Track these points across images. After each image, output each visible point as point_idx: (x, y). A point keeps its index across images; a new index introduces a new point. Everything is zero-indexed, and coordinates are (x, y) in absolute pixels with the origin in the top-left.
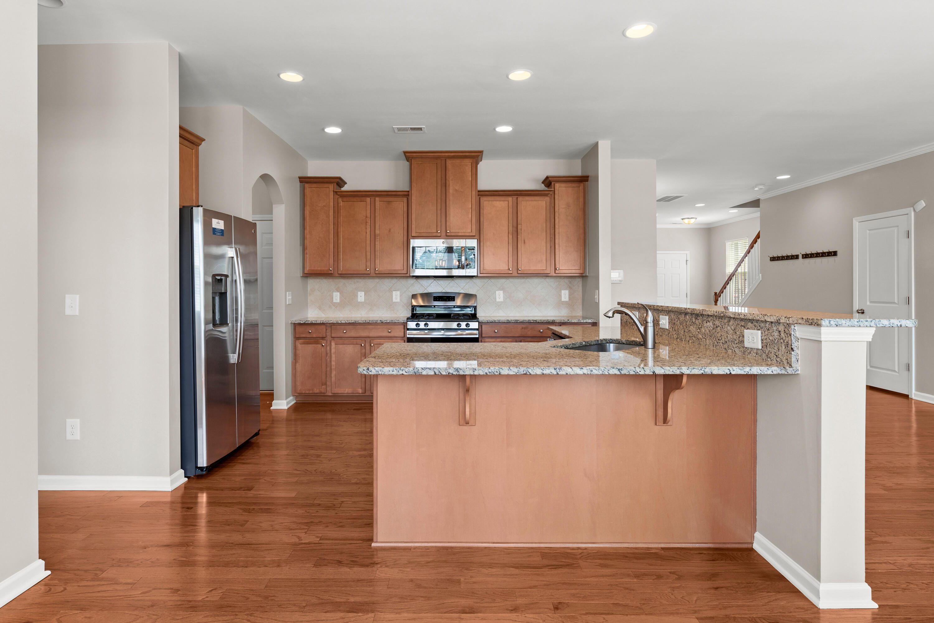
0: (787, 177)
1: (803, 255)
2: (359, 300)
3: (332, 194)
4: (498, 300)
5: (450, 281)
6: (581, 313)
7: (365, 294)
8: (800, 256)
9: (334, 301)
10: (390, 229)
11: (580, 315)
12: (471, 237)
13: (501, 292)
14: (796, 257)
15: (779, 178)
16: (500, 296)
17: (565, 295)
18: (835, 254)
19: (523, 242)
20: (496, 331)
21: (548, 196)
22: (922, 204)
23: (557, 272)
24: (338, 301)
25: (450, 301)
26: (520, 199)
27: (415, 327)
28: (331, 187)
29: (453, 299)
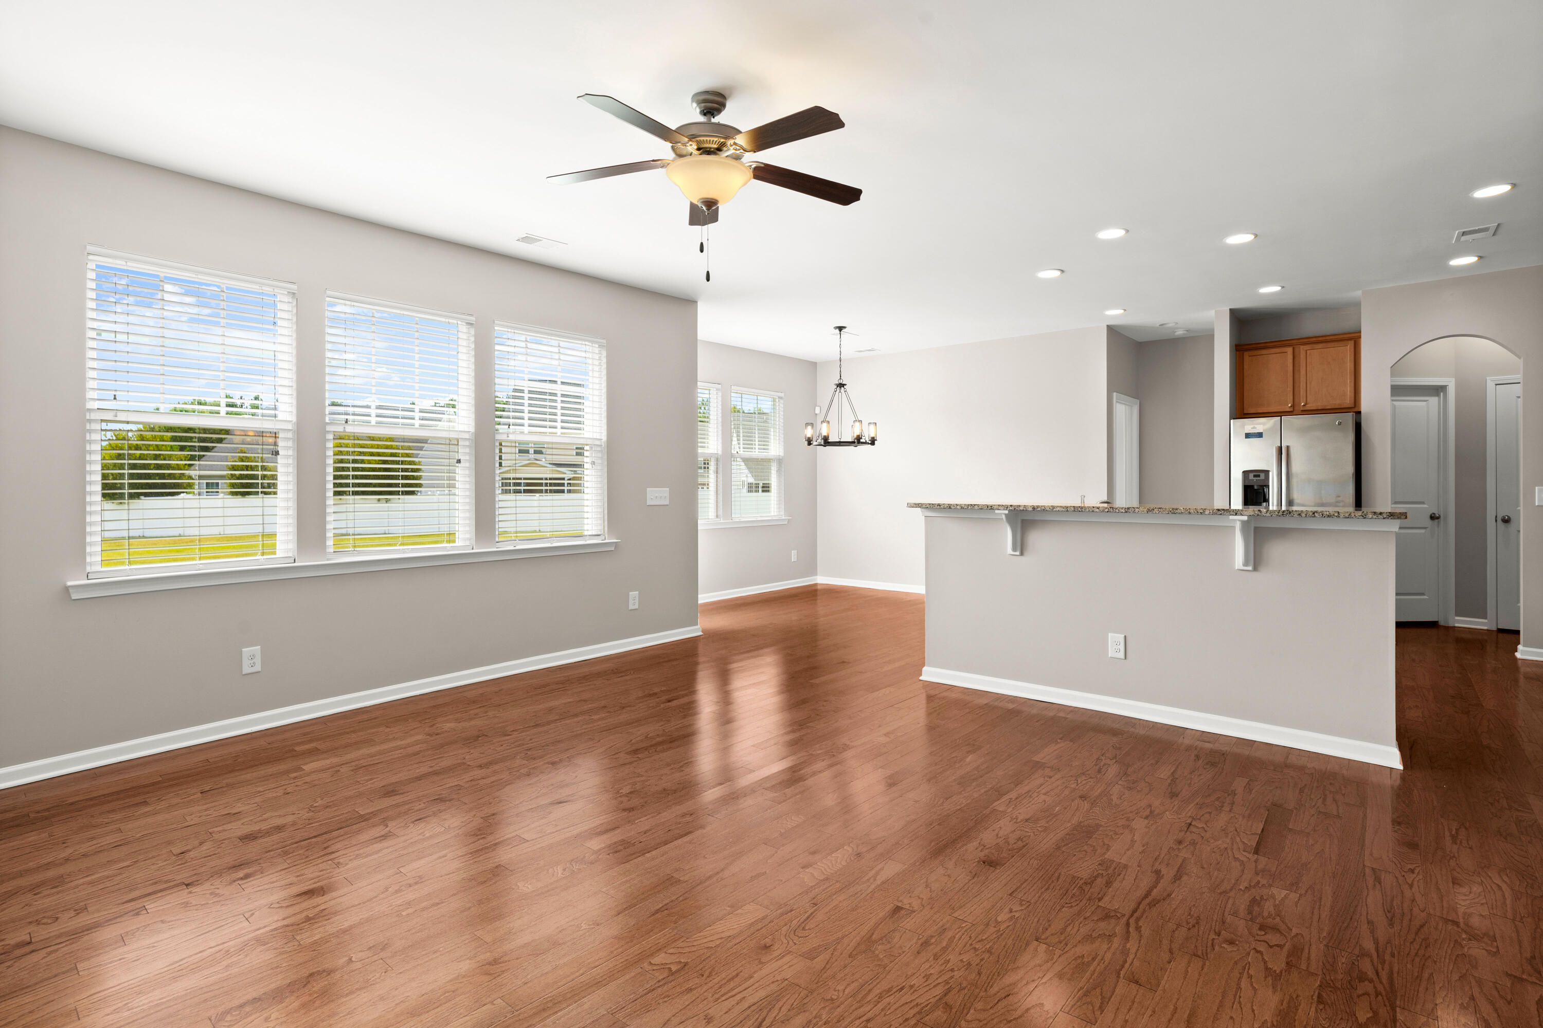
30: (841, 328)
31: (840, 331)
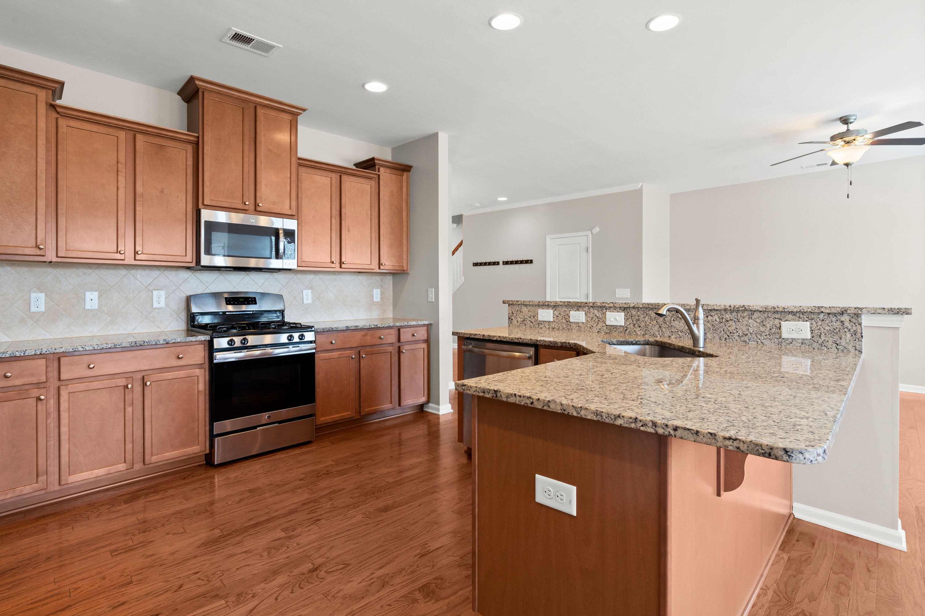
0: (505, 199)
1: (503, 262)
2: (88, 307)
3: (42, 109)
4: (305, 302)
5: (242, 277)
6: (392, 314)
7: (100, 296)
8: (501, 263)
9: (33, 309)
10: (163, 189)
11: (390, 317)
12: (290, 216)
13: (310, 291)
14: (496, 263)
15: (499, 199)
16: (308, 296)
17: (377, 294)
18: (531, 262)
19: (347, 229)
20: (333, 342)
21: (373, 180)
22: (597, 230)
23: (382, 267)
24: (42, 309)
25: (250, 304)
26: (344, 177)
27: (227, 346)
28: (42, 95)
29: (253, 301)
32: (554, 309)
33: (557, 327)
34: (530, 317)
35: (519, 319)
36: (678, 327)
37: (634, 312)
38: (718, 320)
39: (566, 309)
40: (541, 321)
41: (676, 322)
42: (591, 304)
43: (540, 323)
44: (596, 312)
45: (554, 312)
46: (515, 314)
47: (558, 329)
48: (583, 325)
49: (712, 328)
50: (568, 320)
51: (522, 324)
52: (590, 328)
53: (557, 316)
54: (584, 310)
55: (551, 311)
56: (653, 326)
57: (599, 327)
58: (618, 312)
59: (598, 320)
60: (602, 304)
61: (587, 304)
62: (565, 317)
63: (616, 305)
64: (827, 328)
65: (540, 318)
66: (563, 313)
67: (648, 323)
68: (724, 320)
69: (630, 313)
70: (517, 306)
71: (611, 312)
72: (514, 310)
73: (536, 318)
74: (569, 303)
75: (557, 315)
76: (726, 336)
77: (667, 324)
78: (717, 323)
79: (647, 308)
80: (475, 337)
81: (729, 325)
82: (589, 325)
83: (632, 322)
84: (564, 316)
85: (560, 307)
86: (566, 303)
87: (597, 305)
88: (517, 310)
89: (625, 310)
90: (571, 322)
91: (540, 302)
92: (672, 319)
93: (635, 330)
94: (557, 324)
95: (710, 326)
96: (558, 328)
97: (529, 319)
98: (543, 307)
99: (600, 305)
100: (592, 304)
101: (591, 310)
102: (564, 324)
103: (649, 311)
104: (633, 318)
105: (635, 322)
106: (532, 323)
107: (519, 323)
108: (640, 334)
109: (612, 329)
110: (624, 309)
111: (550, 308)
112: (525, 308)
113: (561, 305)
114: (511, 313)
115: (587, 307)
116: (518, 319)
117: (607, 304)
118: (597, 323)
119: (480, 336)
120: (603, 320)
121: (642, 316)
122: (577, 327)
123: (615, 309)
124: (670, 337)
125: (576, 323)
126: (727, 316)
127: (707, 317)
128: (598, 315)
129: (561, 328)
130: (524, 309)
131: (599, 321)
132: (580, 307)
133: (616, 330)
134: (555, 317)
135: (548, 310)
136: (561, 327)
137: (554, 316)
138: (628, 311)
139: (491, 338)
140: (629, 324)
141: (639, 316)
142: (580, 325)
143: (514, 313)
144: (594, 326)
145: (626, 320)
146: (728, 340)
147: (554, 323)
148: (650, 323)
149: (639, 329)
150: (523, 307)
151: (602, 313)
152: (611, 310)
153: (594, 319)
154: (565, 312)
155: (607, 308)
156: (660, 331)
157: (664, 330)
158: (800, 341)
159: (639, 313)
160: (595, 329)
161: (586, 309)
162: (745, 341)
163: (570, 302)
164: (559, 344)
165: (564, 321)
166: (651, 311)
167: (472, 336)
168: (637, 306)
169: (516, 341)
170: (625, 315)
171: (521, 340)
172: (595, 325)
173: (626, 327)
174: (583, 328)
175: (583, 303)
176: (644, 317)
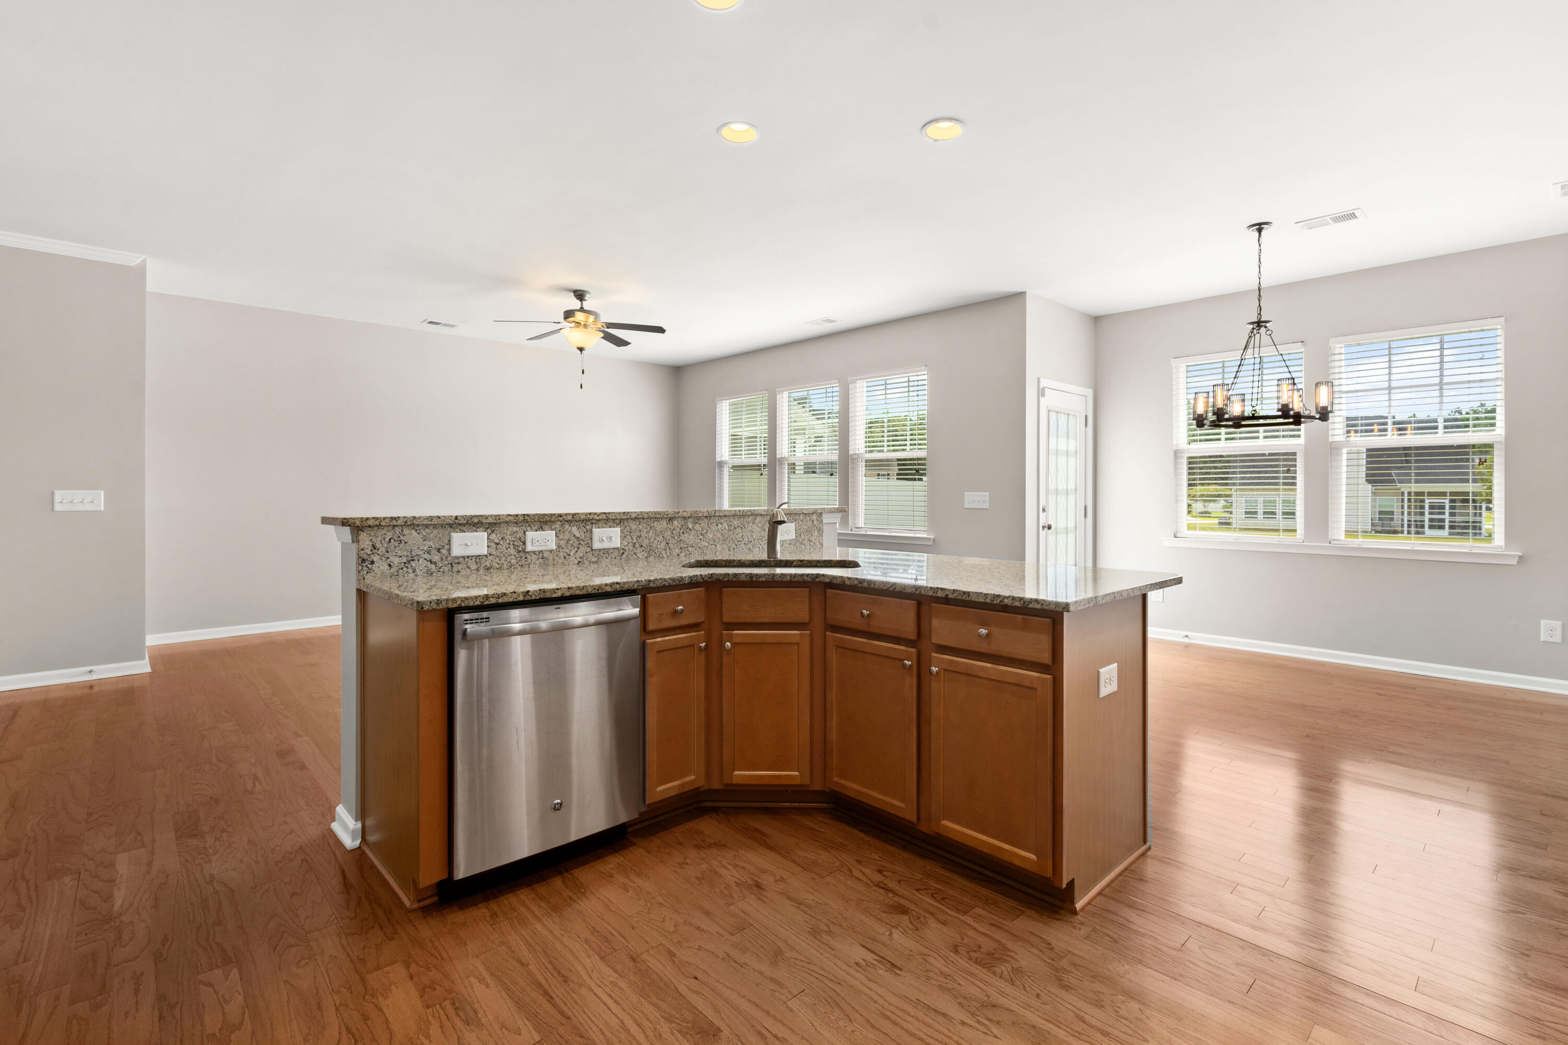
30: (1259, 227)
31: (1260, 231)
32: (489, 531)
33: (496, 565)
34: (429, 552)
35: (396, 560)
36: (687, 540)
37: (633, 526)
38: (727, 528)
39: (515, 529)
40: (458, 558)
41: (685, 535)
42: (568, 516)
43: (458, 561)
44: (574, 529)
45: (488, 536)
46: (382, 550)
47: (500, 569)
48: (550, 555)
49: (721, 538)
50: (520, 549)
51: (405, 569)
52: (565, 558)
53: (497, 544)
54: (553, 527)
55: (482, 536)
56: (659, 543)
57: (580, 554)
58: (610, 527)
59: (578, 542)
60: (588, 516)
61: (561, 516)
62: (515, 543)
63: (610, 517)
64: (805, 527)
65: (457, 551)
66: (509, 537)
67: (652, 540)
68: (732, 528)
69: (628, 528)
70: (388, 531)
71: (599, 528)
72: (380, 538)
73: (444, 551)
74: (526, 517)
75: (498, 541)
76: (734, 546)
77: (676, 538)
78: (726, 531)
79: (651, 518)
80: (500, 601)
81: (736, 533)
82: (562, 554)
83: (631, 540)
84: (512, 543)
85: (502, 525)
86: (519, 516)
87: (579, 517)
88: (387, 539)
89: (622, 523)
90: (527, 552)
91: (458, 518)
92: (682, 531)
93: (636, 551)
94: (497, 560)
95: (720, 536)
96: (498, 566)
97: (427, 556)
98: (464, 528)
99: (585, 517)
100: (571, 517)
101: (567, 526)
102: (513, 557)
103: (653, 522)
104: (632, 534)
105: (635, 541)
106: (435, 563)
107: (393, 570)
108: (641, 557)
109: (602, 555)
110: (620, 522)
111: (481, 529)
112: (414, 533)
113: (507, 522)
114: (370, 548)
115: (559, 522)
116: (392, 559)
117: (596, 516)
118: (576, 549)
119: (515, 596)
120: (586, 542)
121: (645, 530)
122: (539, 560)
123: (605, 523)
124: (679, 555)
125: (537, 553)
126: (735, 523)
127: (717, 525)
128: (578, 535)
129: (505, 566)
130: (412, 536)
131: (580, 544)
132: (546, 523)
133: (607, 556)
134: (493, 545)
135: (475, 533)
136: (505, 563)
137: (489, 544)
138: (626, 524)
139: (548, 595)
140: (626, 543)
141: (640, 531)
142: (545, 555)
143: (378, 545)
144: (572, 554)
145: (623, 538)
146: (736, 550)
147: (490, 558)
148: (655, 539)
149: (641, 550)
150: (406, 531)
151: (585, 530)
152: (600, 525)
153: (571, 542)
154: (515, 534)
155: (594, 521)
156: (668, 549)
157: (672, 547)
158: (788, 542)
159: (640, 526)
160: (573, 558)
161: (558, 525)
162: (750, 549)
163: (528, 515)
164: (687, 579)
165: (512, 551)
166: (656, 523)
167: (493, 601)
168: (641, 516)
169: (609, 589)
170: (622, 532)
171: (618, 587)
172: (574, 551)
173: (623, 549)
174: (551, 559)
175: (554, 515)
176: (648, 532)
